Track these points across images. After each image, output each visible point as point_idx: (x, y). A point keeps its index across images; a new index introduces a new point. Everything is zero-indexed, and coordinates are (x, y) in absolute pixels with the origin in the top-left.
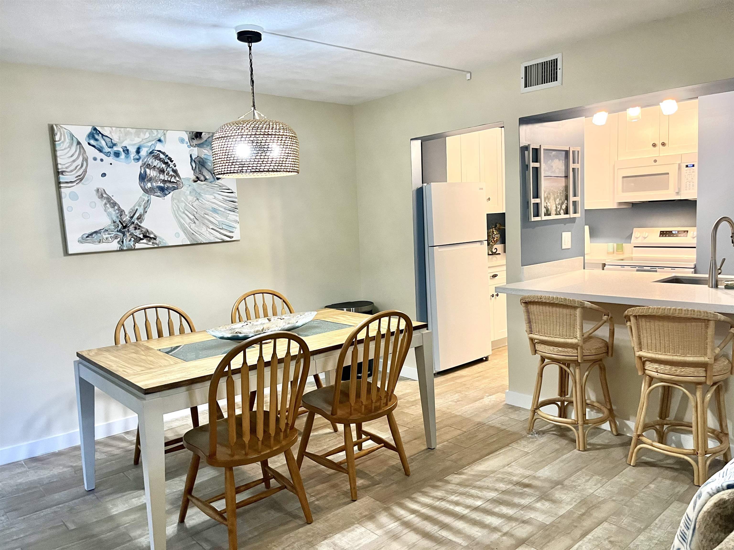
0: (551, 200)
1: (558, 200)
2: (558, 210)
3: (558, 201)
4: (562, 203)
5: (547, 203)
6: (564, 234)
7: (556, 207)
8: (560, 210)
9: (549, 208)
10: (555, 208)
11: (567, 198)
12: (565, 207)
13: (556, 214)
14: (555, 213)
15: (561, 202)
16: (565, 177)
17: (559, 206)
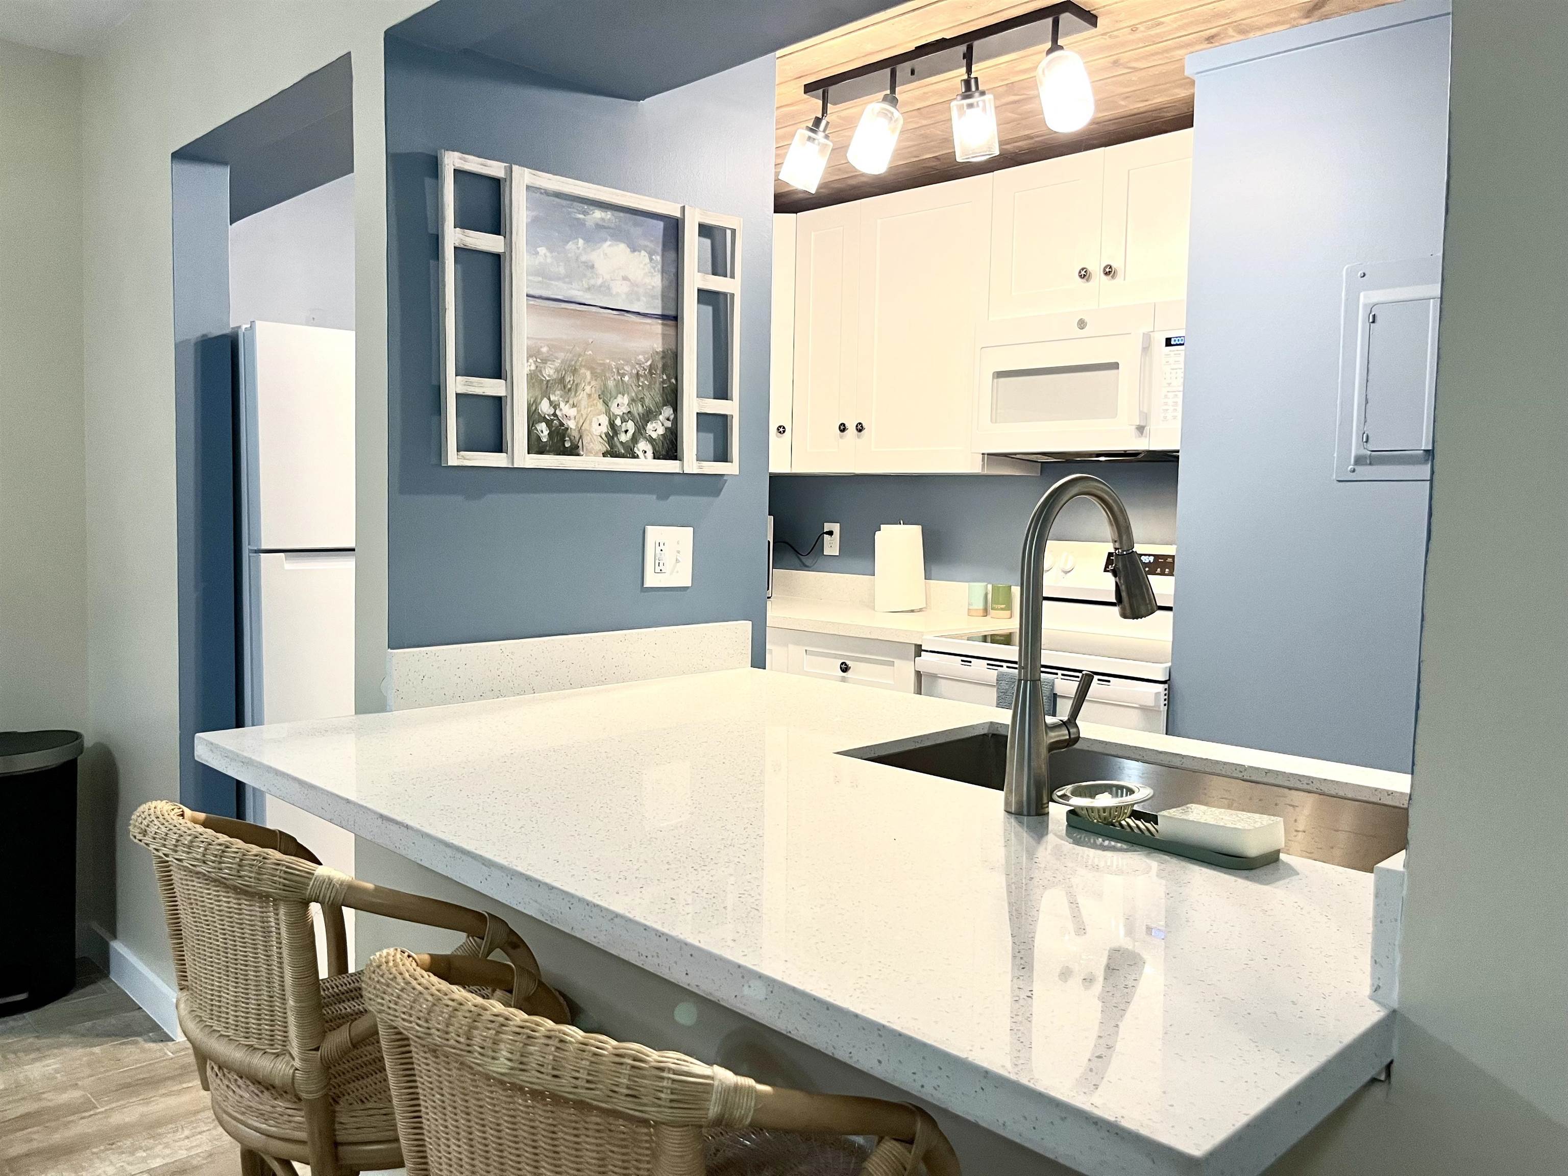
0: (582, 395)
1: (624, 400)
2: (623, 438)
3: (621, 405)
4: (649, 416)
5: (555, 406)
6: (654, 534)
7: (612, 425)
8: (634, 440)
9: (571, 424)
10: (605, 428)
11: (673, 397)
12: (661, 431)
13: (612, 453)
14: (605, 447)
15: (638, 409)
16: (664, 317)
17: (631, 426)
